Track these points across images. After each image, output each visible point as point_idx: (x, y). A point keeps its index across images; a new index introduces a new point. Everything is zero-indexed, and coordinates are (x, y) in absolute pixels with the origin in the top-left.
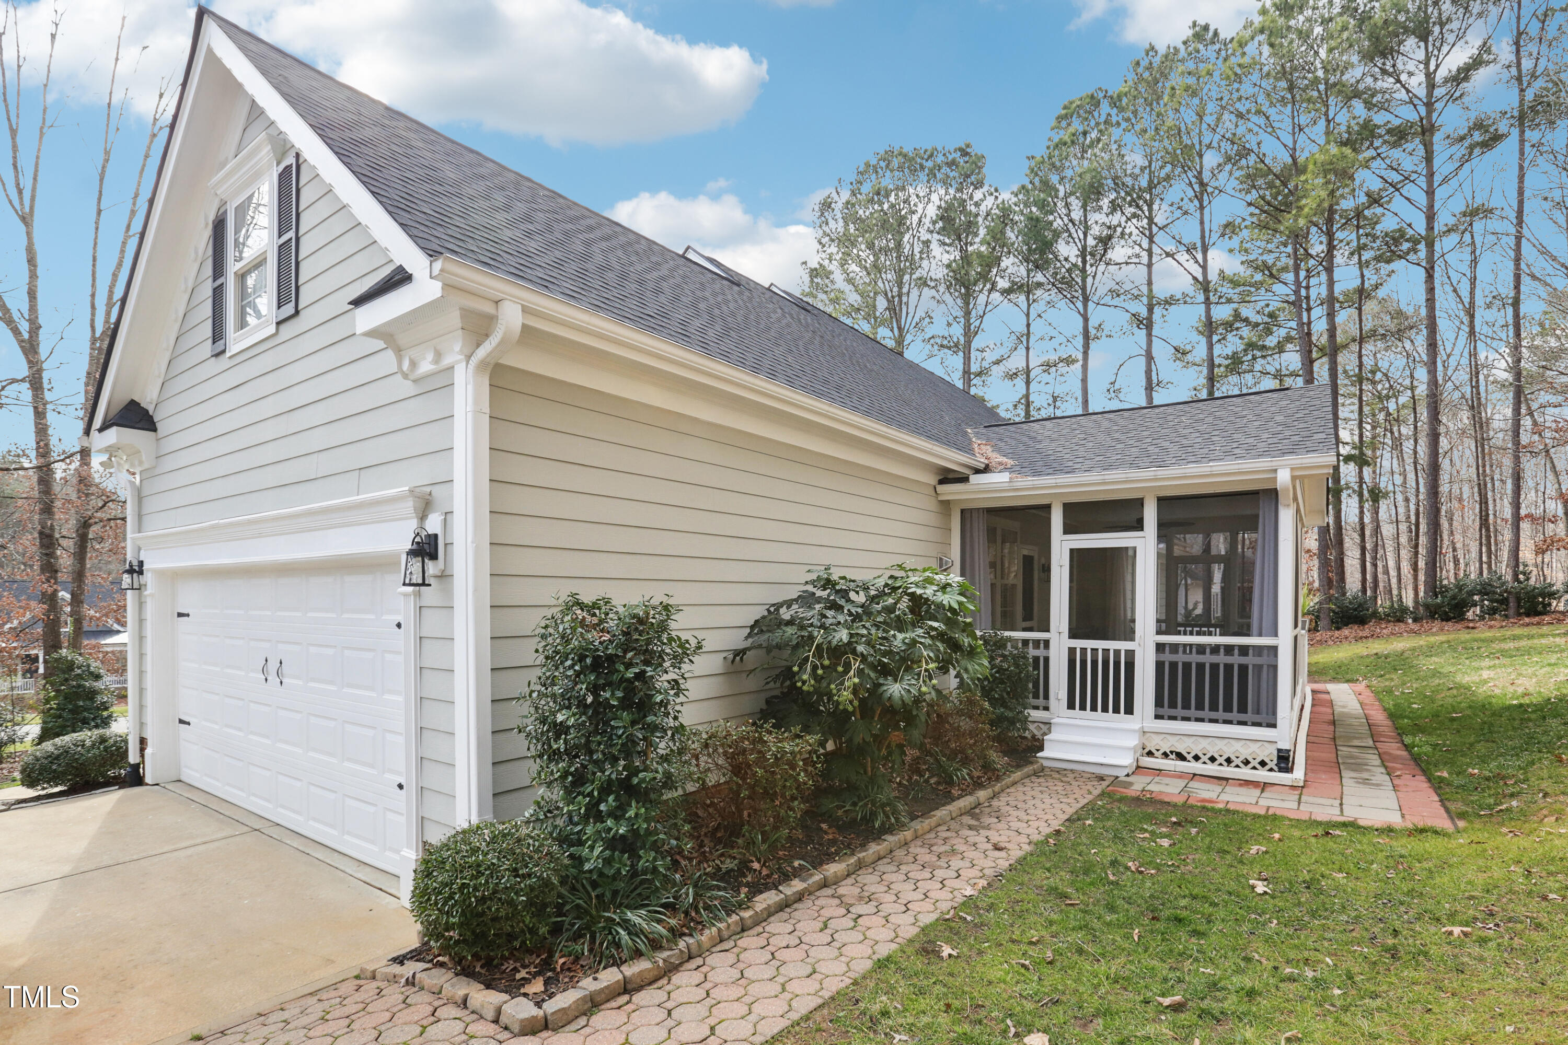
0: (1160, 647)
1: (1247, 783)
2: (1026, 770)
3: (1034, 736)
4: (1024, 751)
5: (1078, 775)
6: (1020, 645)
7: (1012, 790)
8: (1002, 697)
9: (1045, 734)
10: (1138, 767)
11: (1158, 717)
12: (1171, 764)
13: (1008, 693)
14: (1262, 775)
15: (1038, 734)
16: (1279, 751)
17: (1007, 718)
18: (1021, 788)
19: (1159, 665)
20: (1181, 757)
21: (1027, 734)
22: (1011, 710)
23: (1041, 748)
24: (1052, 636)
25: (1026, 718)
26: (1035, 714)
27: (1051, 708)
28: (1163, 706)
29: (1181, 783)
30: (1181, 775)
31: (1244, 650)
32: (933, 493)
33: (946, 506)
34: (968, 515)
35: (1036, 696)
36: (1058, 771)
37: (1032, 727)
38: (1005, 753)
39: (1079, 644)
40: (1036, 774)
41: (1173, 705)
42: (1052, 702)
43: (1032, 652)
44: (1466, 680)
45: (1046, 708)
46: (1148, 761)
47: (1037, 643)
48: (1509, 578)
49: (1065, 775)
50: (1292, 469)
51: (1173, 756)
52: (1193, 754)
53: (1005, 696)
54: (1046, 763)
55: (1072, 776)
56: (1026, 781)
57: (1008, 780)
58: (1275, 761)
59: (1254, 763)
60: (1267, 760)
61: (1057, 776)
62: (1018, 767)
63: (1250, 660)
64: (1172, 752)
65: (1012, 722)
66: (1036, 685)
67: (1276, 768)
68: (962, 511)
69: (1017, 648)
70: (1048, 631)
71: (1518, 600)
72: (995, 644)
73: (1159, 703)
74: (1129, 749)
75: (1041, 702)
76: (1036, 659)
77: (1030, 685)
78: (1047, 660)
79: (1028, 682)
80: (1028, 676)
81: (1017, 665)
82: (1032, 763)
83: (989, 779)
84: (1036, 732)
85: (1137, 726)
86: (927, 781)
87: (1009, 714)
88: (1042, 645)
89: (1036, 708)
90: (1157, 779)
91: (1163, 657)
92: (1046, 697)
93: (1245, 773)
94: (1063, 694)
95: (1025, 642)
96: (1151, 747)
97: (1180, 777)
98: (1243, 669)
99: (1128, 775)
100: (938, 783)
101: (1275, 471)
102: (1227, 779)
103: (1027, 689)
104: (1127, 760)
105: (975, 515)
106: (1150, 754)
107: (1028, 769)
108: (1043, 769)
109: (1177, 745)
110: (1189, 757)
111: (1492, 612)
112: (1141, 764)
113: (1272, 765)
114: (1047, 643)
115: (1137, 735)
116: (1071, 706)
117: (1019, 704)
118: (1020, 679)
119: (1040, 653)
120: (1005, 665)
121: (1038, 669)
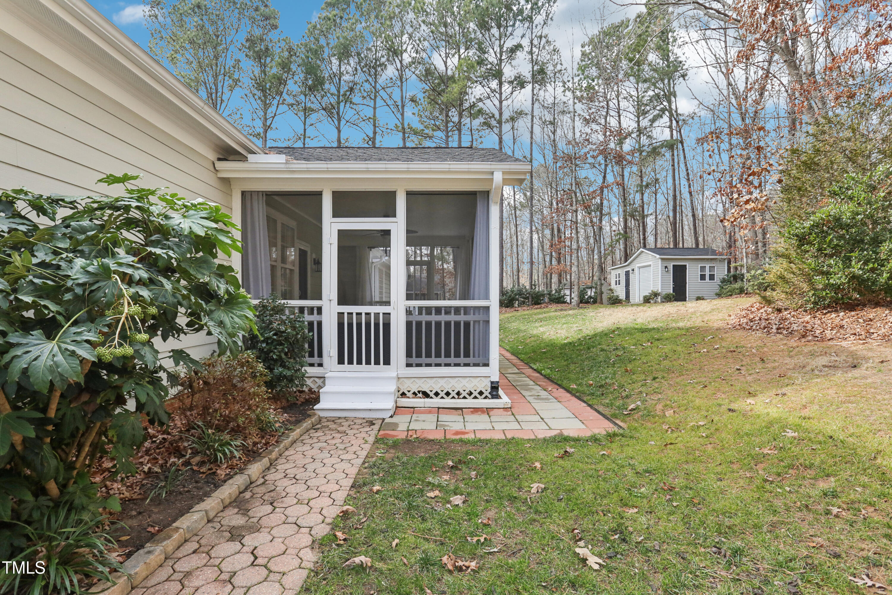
0: (409, 312)
1: (476, 410)
2: (305, 425)
3: (310, 390)
4: (303, 404)
5: (352, 422)
6: (297, 311)
7: (291, 452)
8: (280, 357)
9: (320, 387)
10: (397, 407)
11: (408, 365)
12: (420, 402)
13: (286, 354)
14: (481, 402)
15: (315, 388)
16: (492, 383)
17: (285, 377)
18: (299, 447)
19: (409, 324)
20: (426, 395)
21: (305, 389)
22: (289, 369)
23: (317, 400)
24: (323, 303)
25: (303, 376)
26: (311, 371)
27: (325, 364)
28: (412, 357)
29: (433, 418)
30: (429, 411)
31: (467, 310)
32: (212, 168)
33: (226, 182)
34: (248, 197)
35: (311, 355)
36: (333, 420)
37: (309, 382)
38: (285, 409)
39: (346, 309)
40: (313, 427)
41: (419, 355)
42: (326, 359)
43: (307, 318)
44: (535, 332)
45: (320, 365)
46: (404, 402)
47: (311, 310)
48: (528, 287)
49: (341, 425)
50: (504, 173)
51: (420, 395)
52: (434, 392)
53: (283, 356)
54: (322, 414)
55: (346, 424)
56: (306, 437)
57: (287, 442)
58: (489, 390)
59: (475, 394)
60: (484, 391)
61: (333, 426)
62: (298, 422)
63: (470, 318)
64: (419, 392)
65: (291, 380)
66: (311, 345)
67: (490, 396)
68: (243, 193)
69: (294, 314)
70: (320, 299)
71: (533, 298)
72: (273, 309)
73: (409, 354)
74: (390, 393)
75: (315, 360)
76: (311, 324)
77: (306, 346)
78: (320, 324)
79: (303, 342)
80: (304, 338)
81: (294, 328)
82: (309, 416)
83: (266, 444)
84: (312, 386)
85: (394, 374)
86: (187, 463)
87: (289, 373)
88: (315, 311)
89: (312, 365)
90: (415, 416)
91: (411, 318)
92: (320, 355)
93: (470, 402)
94: (334, 352)
95: (302, 309)
96: (404, 389)
97: (430, 412)
98: (467, 325)
99: (391, 417)
100: (202, 463)
101: (492, 173)
102: (461, 409)
103: (302, 349)
104: (390, 404)
105: (255, 197)
106: (403, 395)
107: (307, 424)
108: (320, 419)
109: (422, 385)
110: (432, 394)
111: (524, 302)
112: (398, 405)
113: (486, 393)
114: (319, 310)
115: (395, 381)
116: (341, 361)
117: (296, 362)
118: (298, 340)
119: (314, 318)
120: (283, 328)
121: (313, 331)
